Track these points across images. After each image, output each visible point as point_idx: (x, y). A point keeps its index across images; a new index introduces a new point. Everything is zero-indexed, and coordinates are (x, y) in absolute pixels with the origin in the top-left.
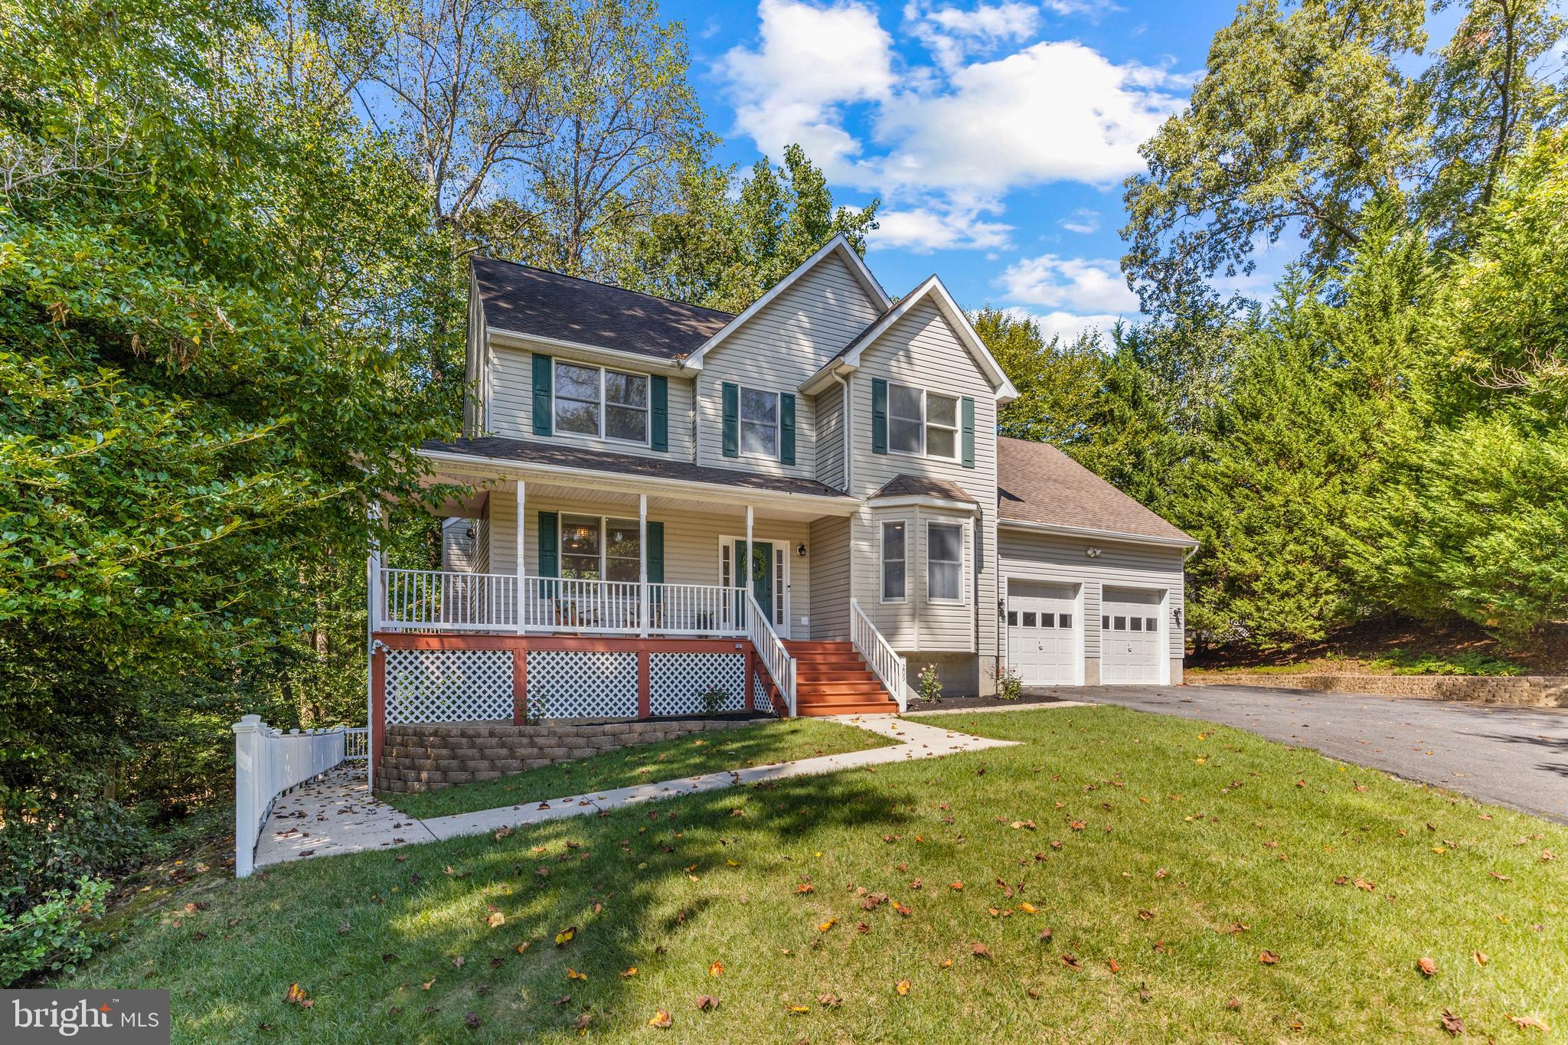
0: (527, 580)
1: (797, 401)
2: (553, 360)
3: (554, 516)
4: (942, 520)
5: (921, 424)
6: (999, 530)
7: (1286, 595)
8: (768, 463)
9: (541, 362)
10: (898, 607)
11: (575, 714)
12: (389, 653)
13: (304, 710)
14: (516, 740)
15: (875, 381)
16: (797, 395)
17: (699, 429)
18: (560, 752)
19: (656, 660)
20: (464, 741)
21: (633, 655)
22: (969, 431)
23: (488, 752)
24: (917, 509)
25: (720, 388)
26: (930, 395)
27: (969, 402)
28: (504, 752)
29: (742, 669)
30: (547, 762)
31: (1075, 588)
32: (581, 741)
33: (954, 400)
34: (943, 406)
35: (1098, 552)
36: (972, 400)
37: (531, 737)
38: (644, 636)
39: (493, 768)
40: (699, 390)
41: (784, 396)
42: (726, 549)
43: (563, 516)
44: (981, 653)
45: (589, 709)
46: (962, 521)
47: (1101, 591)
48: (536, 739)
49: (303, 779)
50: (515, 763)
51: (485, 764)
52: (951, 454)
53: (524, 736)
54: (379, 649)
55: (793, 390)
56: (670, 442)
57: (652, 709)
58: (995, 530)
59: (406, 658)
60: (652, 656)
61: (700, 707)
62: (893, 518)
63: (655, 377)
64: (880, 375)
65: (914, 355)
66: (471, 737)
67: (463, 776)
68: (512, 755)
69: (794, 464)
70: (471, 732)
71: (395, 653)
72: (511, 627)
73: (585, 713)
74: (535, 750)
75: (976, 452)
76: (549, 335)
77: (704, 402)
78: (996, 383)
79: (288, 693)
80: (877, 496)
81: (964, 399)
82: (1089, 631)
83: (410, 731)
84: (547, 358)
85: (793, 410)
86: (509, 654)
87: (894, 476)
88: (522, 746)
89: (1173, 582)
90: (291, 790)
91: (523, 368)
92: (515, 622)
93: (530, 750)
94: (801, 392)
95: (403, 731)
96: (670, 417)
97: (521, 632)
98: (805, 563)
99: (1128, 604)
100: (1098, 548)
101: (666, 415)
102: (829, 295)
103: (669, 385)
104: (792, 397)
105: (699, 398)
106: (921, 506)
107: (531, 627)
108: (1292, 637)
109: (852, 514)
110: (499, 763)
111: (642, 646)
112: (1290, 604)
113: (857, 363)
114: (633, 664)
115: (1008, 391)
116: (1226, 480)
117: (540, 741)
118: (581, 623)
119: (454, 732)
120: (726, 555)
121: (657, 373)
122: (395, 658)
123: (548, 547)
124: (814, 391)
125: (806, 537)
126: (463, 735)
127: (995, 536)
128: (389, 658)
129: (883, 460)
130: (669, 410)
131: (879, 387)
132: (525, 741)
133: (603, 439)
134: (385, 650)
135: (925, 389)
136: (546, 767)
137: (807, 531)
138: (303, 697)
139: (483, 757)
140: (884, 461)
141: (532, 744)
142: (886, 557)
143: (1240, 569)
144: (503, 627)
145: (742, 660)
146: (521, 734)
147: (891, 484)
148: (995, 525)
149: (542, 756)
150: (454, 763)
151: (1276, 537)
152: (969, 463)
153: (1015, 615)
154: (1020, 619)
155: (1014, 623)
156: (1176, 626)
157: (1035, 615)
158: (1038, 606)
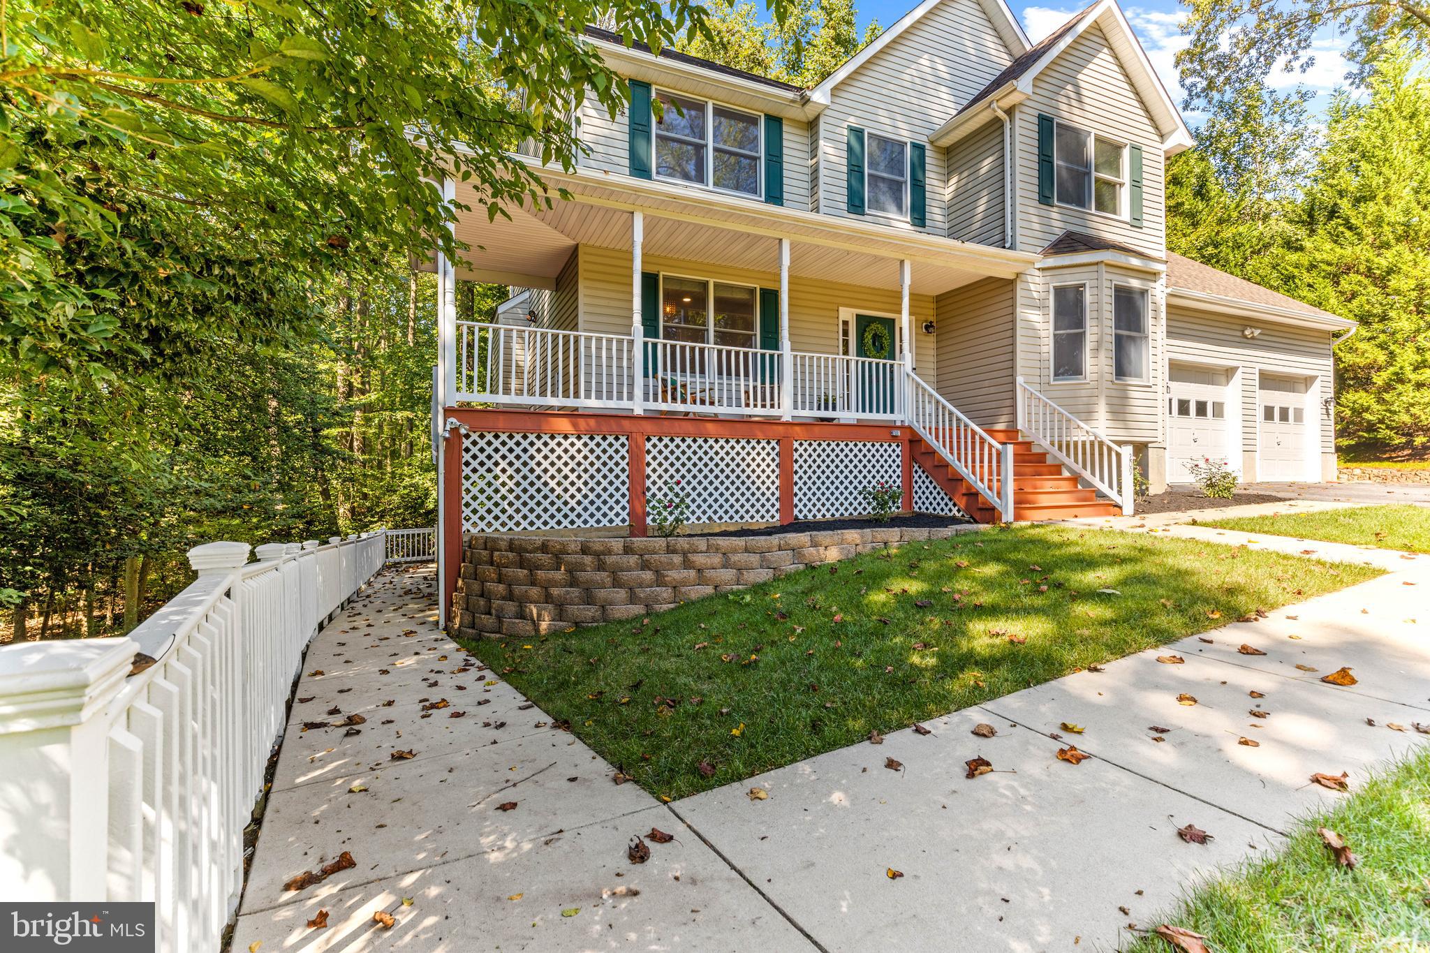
0: (646, 344)
1: (928, 153)
2: (654, 88)
3: (655, 278)
4: (1128, 282)
5: (1089, 174)
8: (897, 224)
9: (639, 90)
10: (1075, 387)
11: (704, 518)
12: (467, 436)
13: (341, 511)
14: (664, 558)
15: (1041, 118)
16: (927, 146)
17: (822, 179)
18: (728, 575)
19: (801, 450)
20: (588, 559)
21: (773, 443)
22: (1136, 184)
23: (625, 576)
24: (1104, 268)
25: (844, 132)
26: (1099, 140)
27: (1135, 151)
28: (648, 576)
29: (898, 461)
30: (709, 590)
31: (1229, 372)
32: (754, 559)
34: (1110, 153)
35: (1257, 332)
36: (1139, 149)
37: (685, 554)
38: (787, 418)
39: (633, 599)
40: (822, 133)
41: (914, 146)
42: (845, 323)
43: (665, 278)
45: (721, 512)
46: (1149, 284)
47: (1257, 378)
48: (691, 557)
49: (344, 598)
50: (666, 593)
51: (622, 594)
52: (1118, 211)
53: (674, 552)
54: (455, 431)
55: (923, 140)
56: (785, 196)
57: (796, 511)
58: (1164, 302)
59: (489, 443)
60: (796, 445)
61: (869, 509)
62: (1070, 280)
63: (769, 118)
64: (1048, 112)
65: (1084, 92)
66: (597, 554)
67: (591, 612)
68: (660, 581)
69: (924, 226)
70: (597, 547)
71: (475, 436)
72: (625, 404)
73: (715, 518)
74: (692, 573)
75: (1145, 210)
77: (825, 147)
78: (1165, 130)
79: (326, 494)
80: (1046, 255)
81: (1132, 147)
82: (1248, 419)
83: (503, 545)
84: (646, 86)
85: (924, 163)
86: (623, 439)
87: (1060, 232)
88: (672, 566)
89: (1322, 369)
90: (330, 618)
92: (631, 397)
93: (685, 573)
94: (932, 143)
95: (490, 544)
96: (785, 166)
97: (639, 411)
98: (931, 341)
99: (1277, 393)
100: (1256, 328)
101: (781, 163)
103: (785, 128)
104: (922, 149)
105: (821, 142)
106: (1107, 264)
107: (652, 405)
109: (1018, 275)
110: (641, 593)
113: (1029, 90)
114: (773, 454)
115: (1181, 138)
116: (1329, 268)
117: (699, 559)
118: (694, 402)
119: (572, 547)
120: (846, 333)
121: (771, 113)
122: (475, 443)
124: (946, 142)
125: (931, 312)
126: (585, 550)
127: (1163, 308)
128: (467, 443)
130: (785, 158)
131: (1046, 125)
132: (677, 559)
133: (711, 187)
134: (463, 431)
135: (1093, 132)
136: (710, 598)
137: (934, 306)
138: (341, 498)
139: (617, 583)
141: (687, 564)
142: (1056, 329)
144: (616, 404)
145: (898, 451)
146: (670, 550)
147: (1060, 241)
148: (1164, 296)
149: (702, 580)
150: (575, 592)
152: (1136, 221)
153: (1170, 402)
154: (1175, 407)
155: (1169, 411)
156: (1326, 417)
157: (1188, 402)
158: (1193, 392)
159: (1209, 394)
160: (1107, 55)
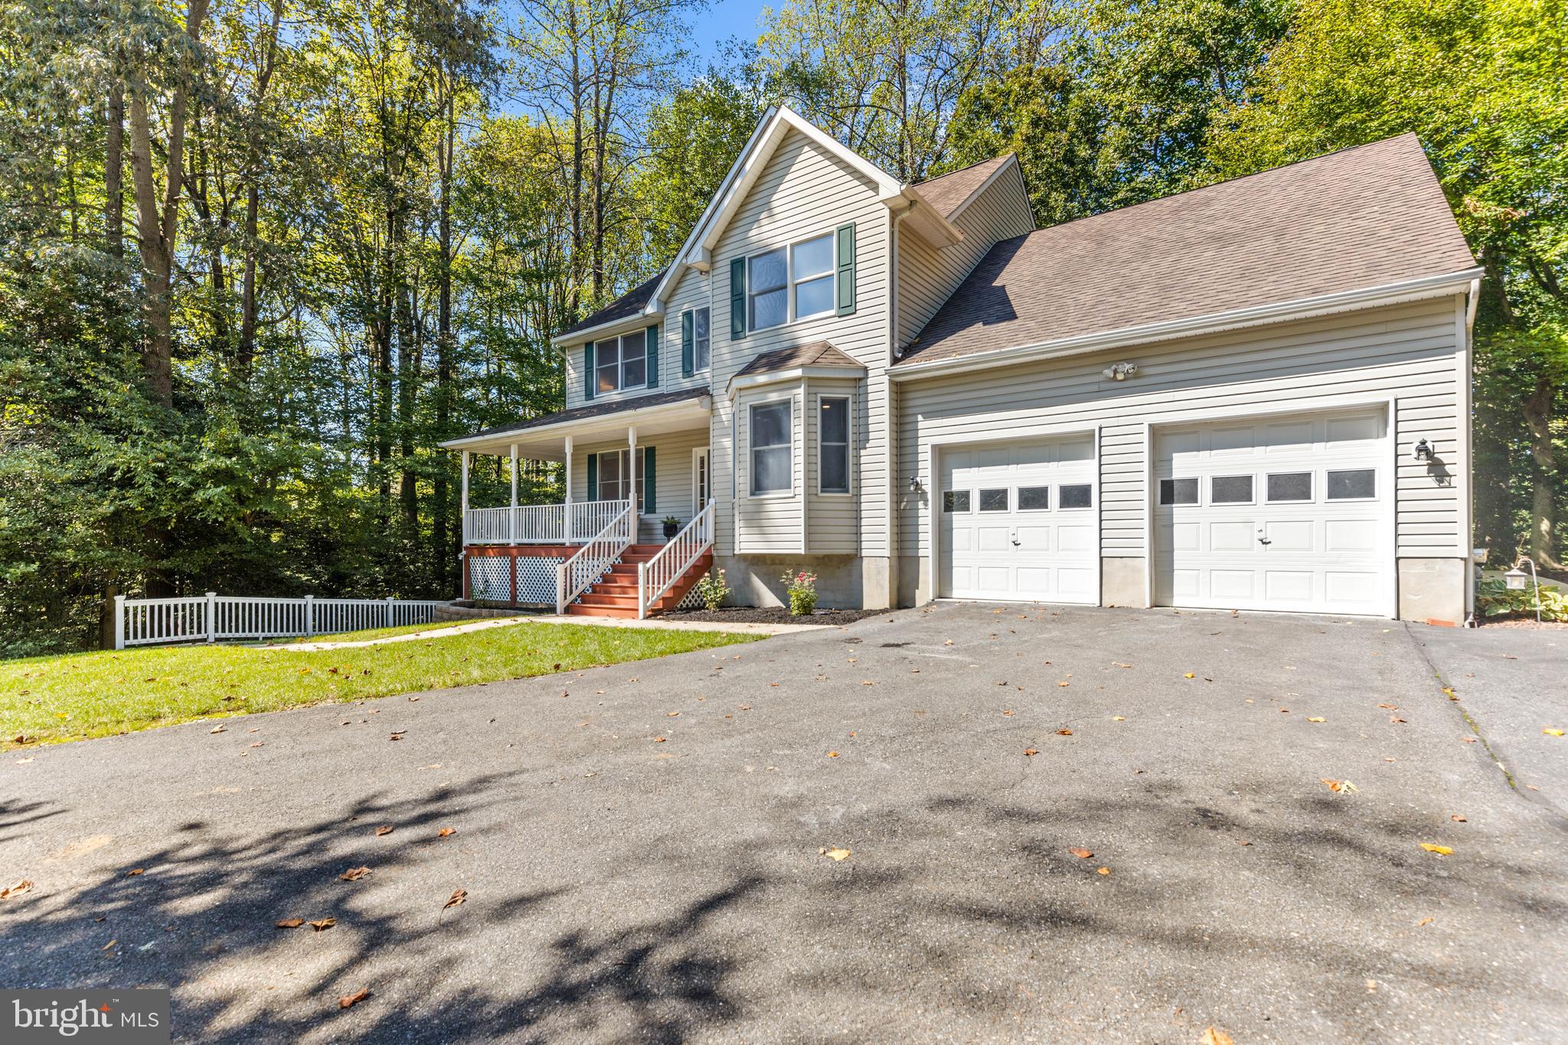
2: (595, 343)
3: (595, 457)
5: (786, 286)
9: (589, 348)
22: (848, 267)
33: (830, 236)
38: (568, 544)
42: (702, 459)
43: (602, 456)
44: (864, 553)
46: (794, 392)
47: (1146, 437)
56: (660, 378)
63: (650, 328)
64: (739, 254)
65: (778, 210)
77: (670, 337)
84: (591, 344)
87: (753, 358)
91: (581, 355)
96: (659, 356)
97: (513, 544)
105: (666, 335)
106: (740, 390)
115: (892, 187)
120: (703, 465)
123: (591, 478)
129: (739, 344)
130: (659, 352)
133: (620, 390)
140: (745, 345)
144: (507, 541)
152: (848, 308)
153: (966, 495)
154: (975, 501)
155: (965, 507)
156: (1431, 482)
157: (1005, 492)
158: (1012, 478)
159: (1053, 475)
160: (808, 153)
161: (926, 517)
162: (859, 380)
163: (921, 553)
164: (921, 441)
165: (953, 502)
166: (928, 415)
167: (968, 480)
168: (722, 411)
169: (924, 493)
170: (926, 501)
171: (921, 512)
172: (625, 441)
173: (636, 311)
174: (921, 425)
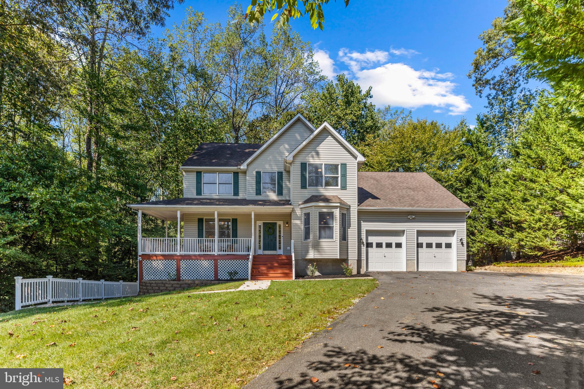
1: (284, 174)
2: (202, 173)
3: (202, 219)
4: (325, 210)
5: (322, 176)
6: (358, 212)
7: (539, 229)
8: (273, 196)
9: (199, 174)
10: (308, 243)
15: (302, 164)
16: (284, 171)
17: (247, 188)
19: (220, 262)
21: (213, 261)
22: (344, 176)
25: (255, 173)
26: (326, 165)
27: (344, 166)
33: (338, 165)
34: (333, 168)
36: (346, 164)
38: (216, 255)
40: (247, 175)
41: (278, 172)
42: (260, 225)
43: (206, 219)
44: (349, 258)
45: (199, 277)
46: (334, 210)
47: (416, 233)
52: (337, 185)
55: (282, 170)
56: (240, 192)
57: (219, 277)
58: (356, 212)
59: (148, 262)
62: (309, 211)
63: (235, 173)
64: (303, 161)
65: (320, 152)
69: (282, 195)
72: (176, 253)
74: (165, 288)
75: (347, 183)
76: (201, 166)
78: (356, 156)
80: (303, 204)
81: (342, 164)
82: (410, 248)
84: (200, 172)
85: (282, 177)
86: (175, 261)
87: (310, 196)
89: (459, 227)
91: (194, 176)
92: (177, 251)
96: (240, 185)
97: (178, 254)
98: (289, 228)
102: (297, 135)
103: (238, 174)
104: (282, 173)
105: (247, 178)
106: (315, 206)
107: (181, 253)
108: (540, 249)
111: (216, 258)
112: (539, 234)
114: (213, 263)
115: (361, 158)
120: (260, 227)
121: (235, 171)
123: (200, 228)
124: (288, 169)
125: (289, 219)
127: (356, 214)
128: (144, 262)
129: (304, 191)
130: (239, 183)
131: (304, 166)
133: (218, 194)
135: (324, 163)
137: (290, 217)
140: (306, 191)
142: (304, 225)
143: (518, 218)
144: (174, 253)
147: (308, 199)
148: (356, 210)
151: (534, 202)
152: (344, 187)
153: (372, 244)
154: (374, 245)
155: (372, 247)
156: (461, 246)
157: (382, 243)
158: (384, 240)
159: (393, 240)
160: (330, 138)
161: (364, 249)
162: (348, 209)
163: (362, 259)
164: (362, 228)
165: (369, 245)
166: (364, 221)
167: (373, 240)
168: (297, 211)
169: (363, 242)
170: (364, 245)
171: (362, 248)
172: (213, 215)
173: (237, 166)
174: (362, 224)
